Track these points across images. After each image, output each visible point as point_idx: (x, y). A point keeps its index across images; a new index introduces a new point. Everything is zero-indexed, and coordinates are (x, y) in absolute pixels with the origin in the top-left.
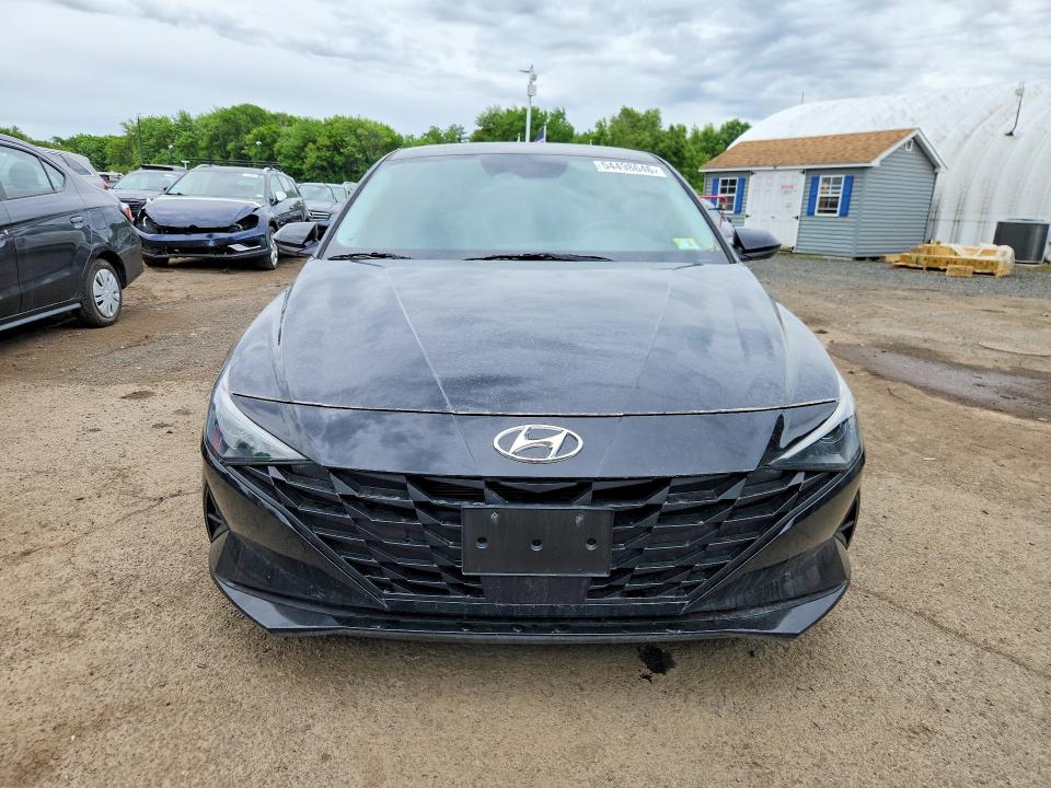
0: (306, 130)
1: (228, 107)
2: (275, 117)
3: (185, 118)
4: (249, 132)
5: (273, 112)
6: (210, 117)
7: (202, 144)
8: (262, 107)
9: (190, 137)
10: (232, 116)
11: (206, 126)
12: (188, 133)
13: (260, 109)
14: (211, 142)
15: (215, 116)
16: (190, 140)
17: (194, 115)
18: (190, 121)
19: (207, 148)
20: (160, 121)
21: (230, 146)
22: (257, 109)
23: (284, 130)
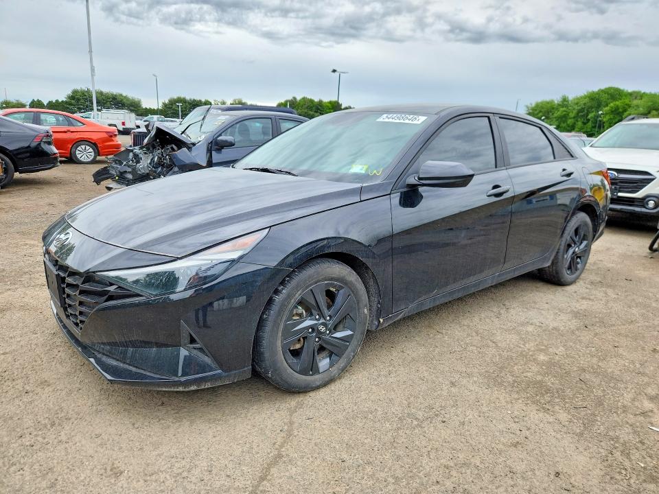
0: (652, 101)
1: (596, 90)
2: (631, 94)
3: (565, 100)
4: (607, 105)
5: (630, 91)
6: (581, 97)
7: (572, 115)
8: (622, 88)
9: (565, 111)
10: (597, 96)
11: (577, 104)
12: (564, 109)
13: (620, 90)
14: (578, 114)
15: (585, 97)
16: (565, 113)
17: (571, 97)
18: (568, 101)
19: (574, 118)
20: (548, 103)
21: (591, 116)
22: (617, 90)
23: (635, 102)
